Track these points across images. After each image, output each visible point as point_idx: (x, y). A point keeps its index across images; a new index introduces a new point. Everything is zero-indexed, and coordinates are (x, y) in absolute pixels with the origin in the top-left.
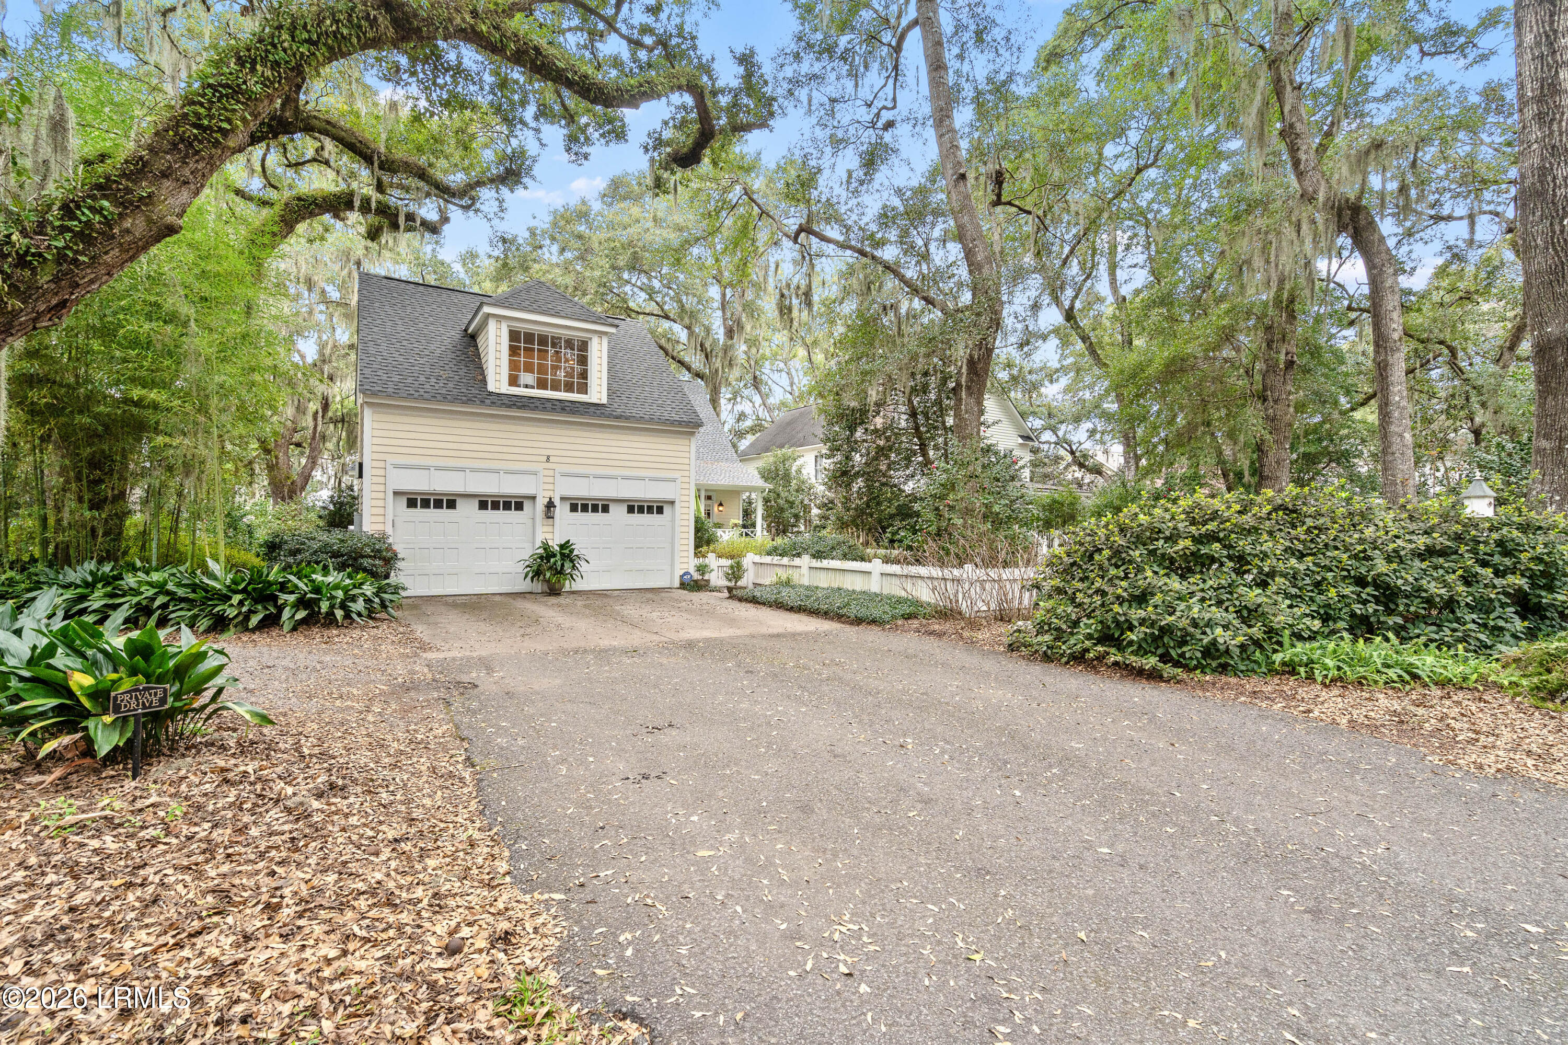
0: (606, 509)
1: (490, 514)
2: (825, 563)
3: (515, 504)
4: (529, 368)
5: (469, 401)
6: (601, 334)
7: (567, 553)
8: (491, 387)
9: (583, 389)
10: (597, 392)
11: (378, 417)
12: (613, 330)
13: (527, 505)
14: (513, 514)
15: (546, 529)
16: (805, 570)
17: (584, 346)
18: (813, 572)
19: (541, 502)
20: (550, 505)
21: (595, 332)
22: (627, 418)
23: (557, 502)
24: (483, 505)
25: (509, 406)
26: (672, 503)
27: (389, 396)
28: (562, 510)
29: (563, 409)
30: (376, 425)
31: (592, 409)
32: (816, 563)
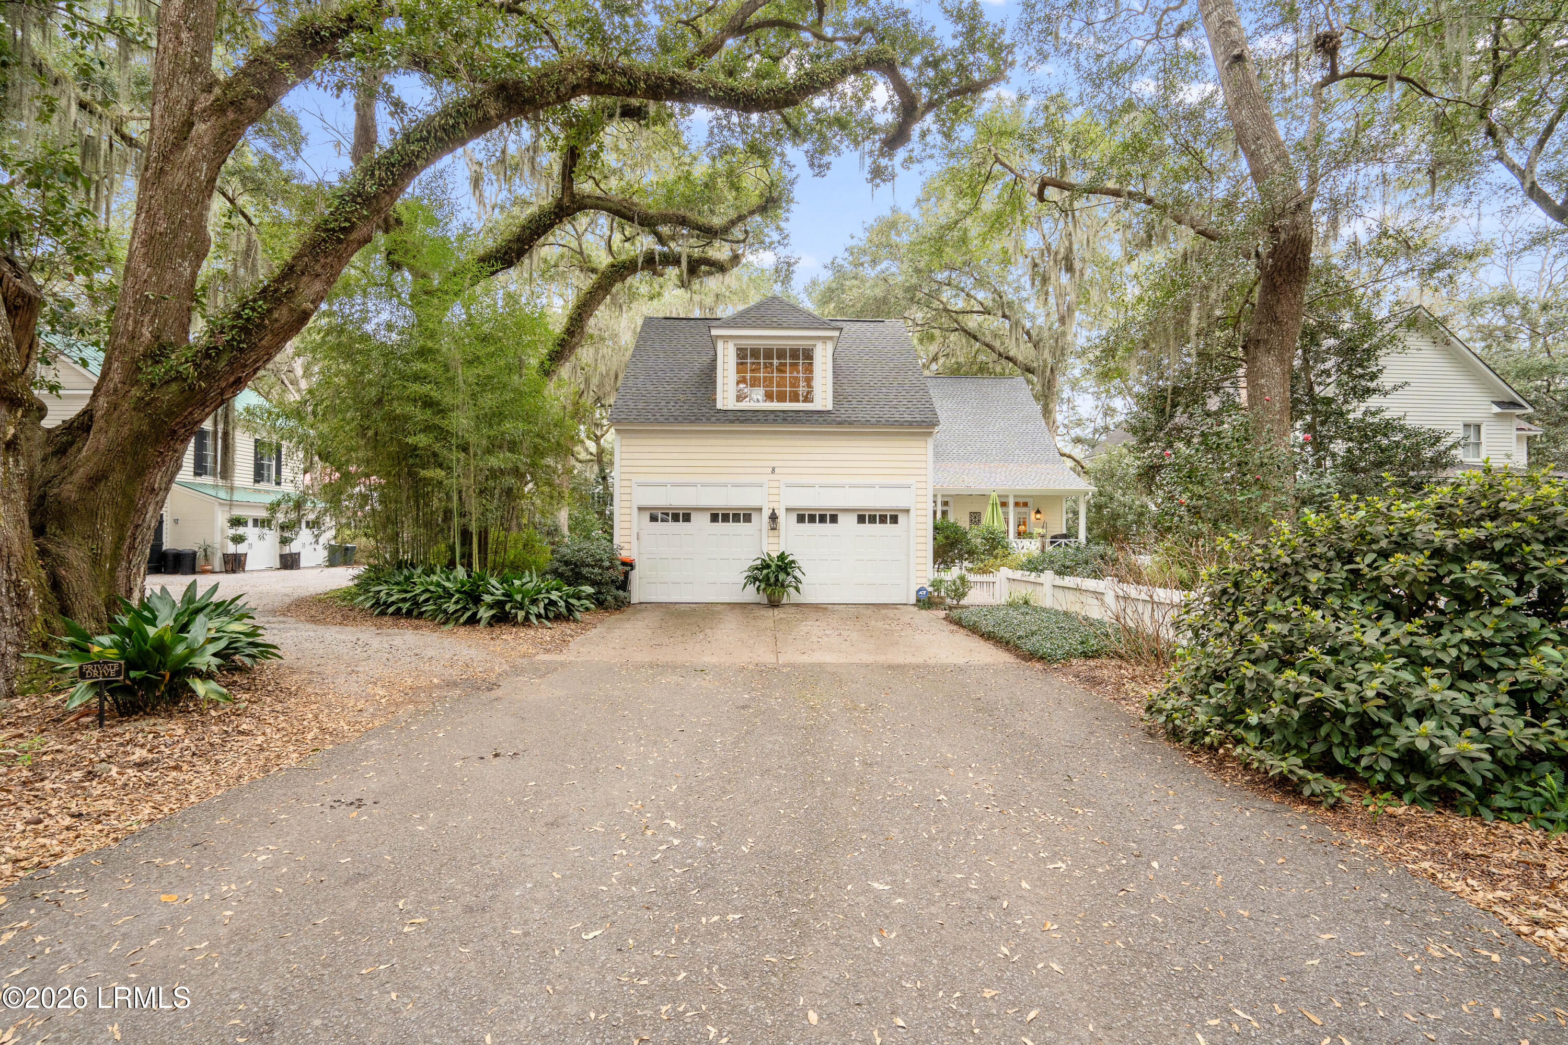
0: (834, 519)
1: (720, 526)
2: (1069, 581)
3: (742, 516)
4: (754, 383)
5: (697, 420)
6: (824, 339)
7: (784, 565)
8: (719, 406)
9: (808, 398)
10: (823, 399)
11: (625, 442)
12: (836, 333)
13: (754, 517)
14: (741, 526)
15: (771, 540)
16: (1047, 589)
17: (808, 355)
18: (1057, 590)
19: (766, 513)
20: (773, 517)
21: (819, 338)
22: (851, 423)
23: (781, 514)
24: (714, 518)
25: (732, 422)
26: (908, 511)
27: (631, 423)
28: (787, 522)
29: (785, 420)
30: (624, 449)
31: (815, 417)
32: (1059, 581)
